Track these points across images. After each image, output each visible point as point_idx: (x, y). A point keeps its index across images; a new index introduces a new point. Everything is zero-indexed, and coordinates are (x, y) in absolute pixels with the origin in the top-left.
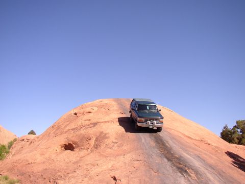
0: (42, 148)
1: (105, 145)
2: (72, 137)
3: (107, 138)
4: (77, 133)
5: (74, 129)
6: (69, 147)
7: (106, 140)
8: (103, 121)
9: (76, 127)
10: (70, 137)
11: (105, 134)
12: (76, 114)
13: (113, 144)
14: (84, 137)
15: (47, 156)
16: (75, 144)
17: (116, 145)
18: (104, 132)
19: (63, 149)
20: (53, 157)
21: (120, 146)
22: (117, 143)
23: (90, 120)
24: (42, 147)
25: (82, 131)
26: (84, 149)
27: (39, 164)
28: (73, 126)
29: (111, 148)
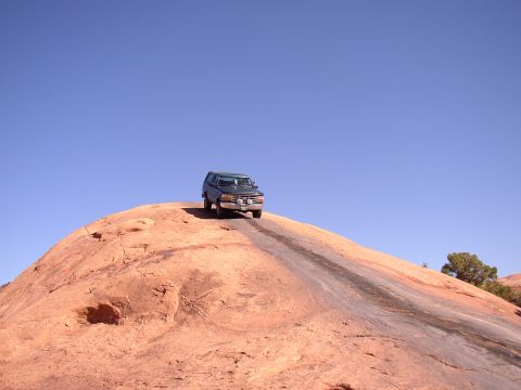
0: (22, 322)
1: (218, 303)
2: (107, 290)
3: (218, 284)
4: (121, 277)
5: (106, 269)
6: (101, 314)
7: (216, 291)
8: (186, 245)
9: (110, 263)
10: (101, 287)
11: (209, 276)
12: (97, 236)
13: (242, 300)
14: (144, 285)
15: (41, 340)
16: (121, 305)
17: (252, 301)
18: (202, 270)
19: (84, 320)
20: (60, 342)
21: (267, 303)
22: (251, 296)
23: (146, 246)
24: (20, 318)
25: (134, 272)
26: (152, 317)
27: (23, 364)
28: (99, 261)
29: (239, 309)
